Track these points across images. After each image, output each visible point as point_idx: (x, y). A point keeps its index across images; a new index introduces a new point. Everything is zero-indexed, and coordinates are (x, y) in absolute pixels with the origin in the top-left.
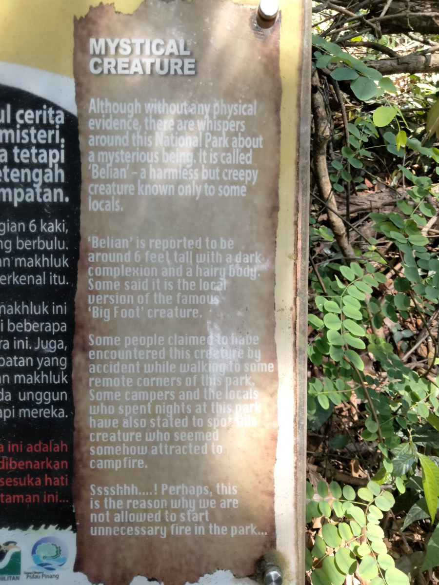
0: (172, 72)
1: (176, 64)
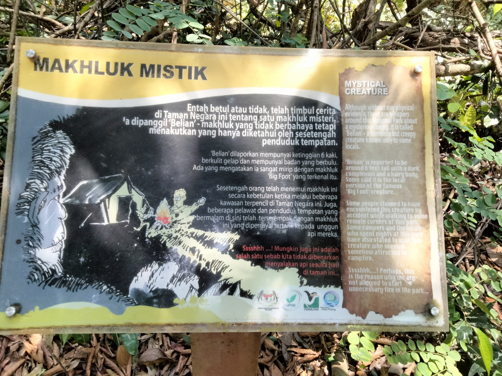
0: (379, 94)
1: (380, 90)
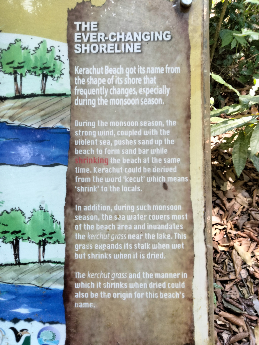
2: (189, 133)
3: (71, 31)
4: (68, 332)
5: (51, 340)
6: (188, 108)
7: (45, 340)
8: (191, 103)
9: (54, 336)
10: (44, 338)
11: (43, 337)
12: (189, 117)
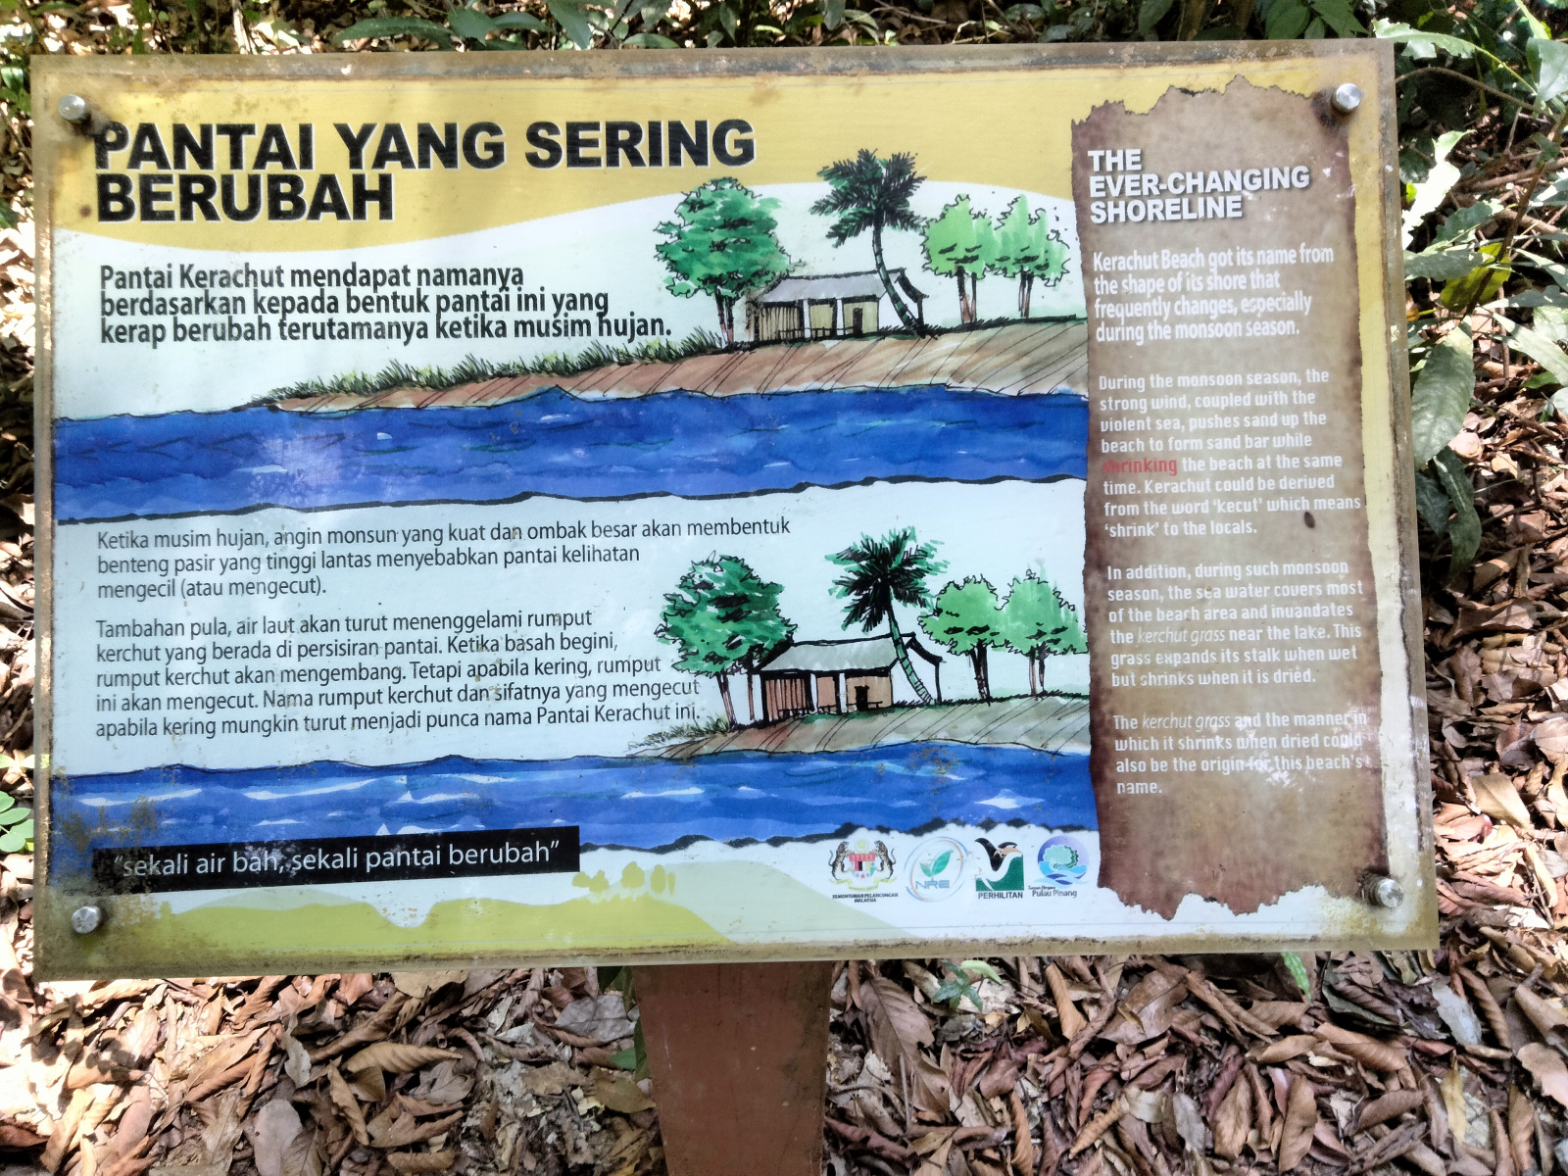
2: (1358, 398)
3: (1080, 172)
4: (1105, 846)
5: (1069, 866)
6: (1354, 342)
7: (1055, 866)
8: (1362, 330)
9: (1075, 857)
10: (1052, 862)
11: (1051, 858)
12: (1357, 362)
